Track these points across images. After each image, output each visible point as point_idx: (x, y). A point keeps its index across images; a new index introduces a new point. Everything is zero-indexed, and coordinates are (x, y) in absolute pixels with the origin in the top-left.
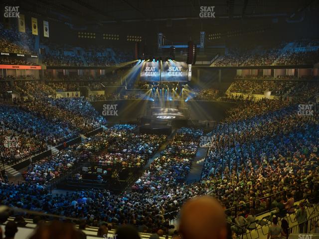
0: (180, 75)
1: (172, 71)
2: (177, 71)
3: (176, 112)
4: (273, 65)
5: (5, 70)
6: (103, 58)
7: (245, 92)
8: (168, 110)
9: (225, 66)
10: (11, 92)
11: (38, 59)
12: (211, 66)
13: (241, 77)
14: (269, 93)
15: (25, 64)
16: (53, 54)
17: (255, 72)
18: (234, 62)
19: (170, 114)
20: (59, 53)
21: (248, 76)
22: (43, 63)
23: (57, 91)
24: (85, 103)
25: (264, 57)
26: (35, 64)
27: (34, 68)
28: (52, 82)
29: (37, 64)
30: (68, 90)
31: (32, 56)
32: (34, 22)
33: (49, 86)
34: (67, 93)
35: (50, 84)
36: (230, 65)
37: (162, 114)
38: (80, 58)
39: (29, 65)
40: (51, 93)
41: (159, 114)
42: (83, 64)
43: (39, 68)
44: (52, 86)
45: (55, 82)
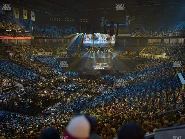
0: (106, 42)
1: (101, 40)
2: (104, 40)
3: (106, 65)
4: (169, 36)
5: (9, 39)
6: (68, 33)
7: (150, 53)
8: (102, 64)
9: (140, 37)
10: (10, 52)
11: (30, 33)
12: (132, 37)
13: (151, 44)
14: (165, 54)
15: (21, 36)
16: (39, 30)
17: (159, 40)
18: (147, 34)
19: (103, 66)
20: (43, 29)
21: (155, 43)
22: (33, 35)
23: (39, 52)
24: (53, 59)
25: (165, 31)
26: (28, 36)
27: (27, 38)
28: (37, 46)
29: (29, 36)
30: (46, 51)
31: (26, 32)
32: (25, 12)
33: (36, 48)
34: (44, 53)
35: (36, 47)
36: (144, 36)
37: (98, 66)
38: (55, 32)
39: (24, 36)
40: (35, 53)
41: (96, 66)
42: (56, 36)
43: (30, 38)
44: (37, 48)
45: (39, 47)
